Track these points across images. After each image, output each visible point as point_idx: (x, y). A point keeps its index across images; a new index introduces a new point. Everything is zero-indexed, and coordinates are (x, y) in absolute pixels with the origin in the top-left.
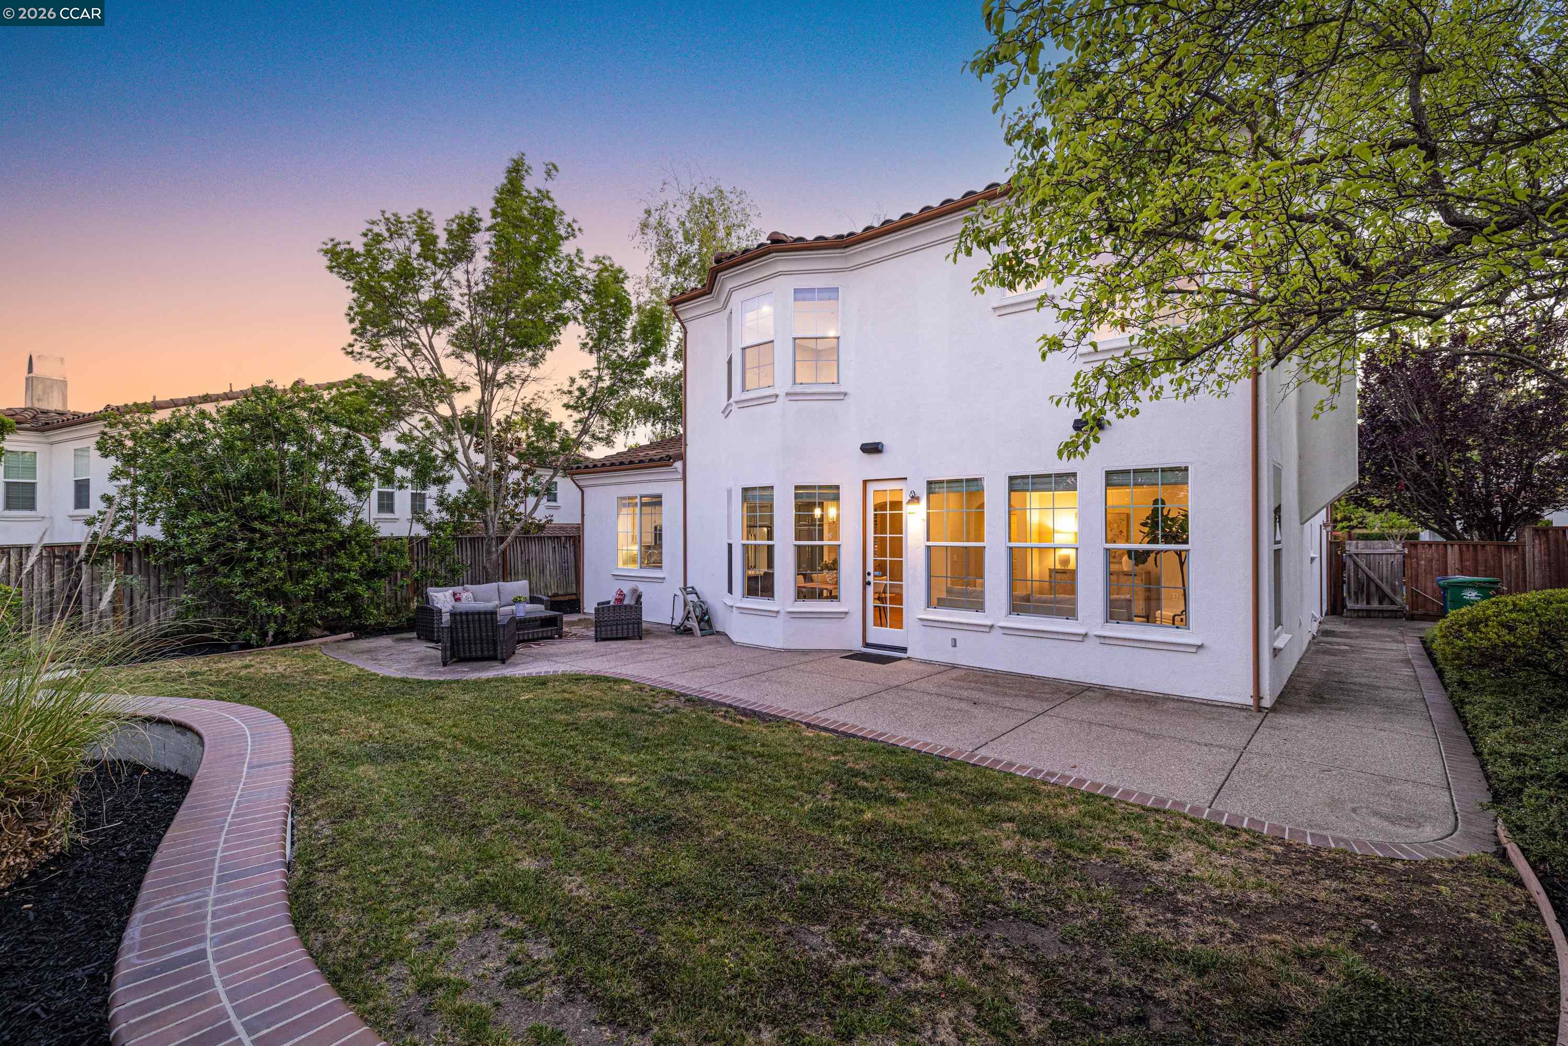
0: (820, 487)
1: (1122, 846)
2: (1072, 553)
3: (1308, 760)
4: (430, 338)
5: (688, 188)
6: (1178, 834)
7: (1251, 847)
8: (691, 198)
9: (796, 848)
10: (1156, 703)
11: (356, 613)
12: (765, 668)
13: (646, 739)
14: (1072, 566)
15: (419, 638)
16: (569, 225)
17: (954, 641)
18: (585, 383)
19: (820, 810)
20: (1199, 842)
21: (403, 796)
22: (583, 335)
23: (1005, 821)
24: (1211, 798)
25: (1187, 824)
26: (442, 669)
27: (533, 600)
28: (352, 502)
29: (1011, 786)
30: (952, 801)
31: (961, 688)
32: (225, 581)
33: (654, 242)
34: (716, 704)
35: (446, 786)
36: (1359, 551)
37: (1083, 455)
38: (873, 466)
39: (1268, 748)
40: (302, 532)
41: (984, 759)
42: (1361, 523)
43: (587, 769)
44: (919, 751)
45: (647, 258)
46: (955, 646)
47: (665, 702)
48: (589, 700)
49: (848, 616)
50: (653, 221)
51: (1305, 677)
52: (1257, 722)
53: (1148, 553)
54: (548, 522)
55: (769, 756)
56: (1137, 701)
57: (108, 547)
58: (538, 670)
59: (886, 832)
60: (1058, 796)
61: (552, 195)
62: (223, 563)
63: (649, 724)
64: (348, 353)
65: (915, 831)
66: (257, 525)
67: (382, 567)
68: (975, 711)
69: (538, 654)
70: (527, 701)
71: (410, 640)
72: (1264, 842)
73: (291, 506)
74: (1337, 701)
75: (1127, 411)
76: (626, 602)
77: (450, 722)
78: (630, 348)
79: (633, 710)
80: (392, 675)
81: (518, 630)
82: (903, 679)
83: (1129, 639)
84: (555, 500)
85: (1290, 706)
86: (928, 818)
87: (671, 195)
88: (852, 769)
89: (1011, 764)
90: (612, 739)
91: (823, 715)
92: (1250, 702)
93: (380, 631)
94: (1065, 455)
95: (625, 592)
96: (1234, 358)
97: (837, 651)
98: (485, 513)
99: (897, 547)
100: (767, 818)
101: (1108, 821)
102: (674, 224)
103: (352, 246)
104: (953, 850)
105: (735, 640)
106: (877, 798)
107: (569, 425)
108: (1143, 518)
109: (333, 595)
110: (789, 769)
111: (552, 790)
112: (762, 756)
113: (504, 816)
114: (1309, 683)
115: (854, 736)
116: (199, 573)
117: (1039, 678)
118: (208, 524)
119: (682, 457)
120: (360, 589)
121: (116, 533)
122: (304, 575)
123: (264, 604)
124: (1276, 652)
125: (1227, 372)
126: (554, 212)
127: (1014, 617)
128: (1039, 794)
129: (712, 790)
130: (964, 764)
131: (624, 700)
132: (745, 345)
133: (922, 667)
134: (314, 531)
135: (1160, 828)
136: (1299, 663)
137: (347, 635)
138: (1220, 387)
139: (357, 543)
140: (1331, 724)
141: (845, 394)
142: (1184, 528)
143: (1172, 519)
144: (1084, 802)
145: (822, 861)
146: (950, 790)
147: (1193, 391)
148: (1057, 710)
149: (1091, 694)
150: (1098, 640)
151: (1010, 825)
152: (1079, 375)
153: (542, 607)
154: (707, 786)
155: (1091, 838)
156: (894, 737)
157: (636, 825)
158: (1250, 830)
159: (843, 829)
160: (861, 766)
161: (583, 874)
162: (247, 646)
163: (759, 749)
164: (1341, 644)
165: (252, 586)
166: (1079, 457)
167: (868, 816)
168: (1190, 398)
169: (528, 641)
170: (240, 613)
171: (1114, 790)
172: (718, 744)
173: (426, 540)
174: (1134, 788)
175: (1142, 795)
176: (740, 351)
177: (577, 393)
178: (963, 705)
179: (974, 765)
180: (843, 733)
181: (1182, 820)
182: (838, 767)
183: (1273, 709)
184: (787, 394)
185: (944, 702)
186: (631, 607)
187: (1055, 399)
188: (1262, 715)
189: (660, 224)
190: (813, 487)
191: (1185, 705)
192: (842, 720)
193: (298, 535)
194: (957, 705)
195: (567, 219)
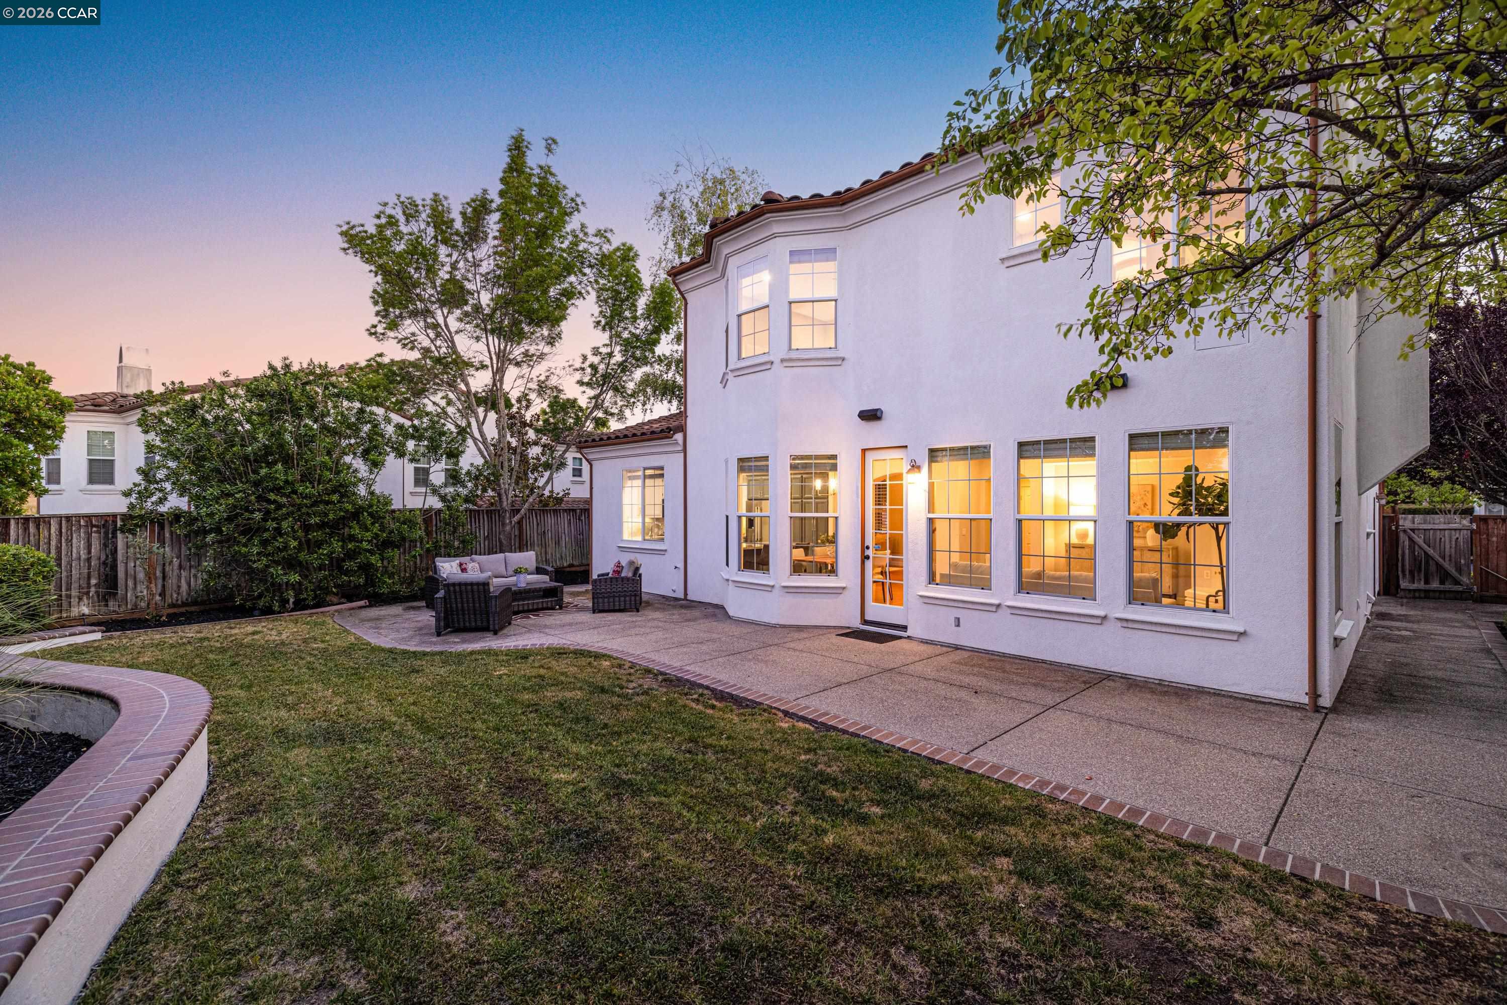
0: (817, 457)
1: (1151, 902)
2: (1090, 526)
3: (1389, 780)
4: (445, 318)
5: (701, 169)
6: (1227, 886)
7: (1332, 913)
8: (704, 180)
9: (733, 882)
10: (1189, 697)
11: (371, 581)
12: (755, 644)
13: (606, 726)
14: (1090, 540)
15: (427, 607)
16: (573, 200)
17: (958, 622)
18: (596, 360)
19: (774, 827)
20: (1258, 901)
21: (319, 788)
22: (597, 314)
23: (999, 855)
24: (1266, 830)
25: (1239, 871)
26: (434, 639)
27: (539, 571)
28: (365, 474)
29: (1009, 803)
30: (937, 823)
31: (961, 672)
32: (244, 550)
33: (667, 223)
34: (694, 685)
35: (369, 777)
36: (1416, 526)
37: (1098, 402)
38: (873, 434)
39: (1333, 761)
40: (315, 504)
41: (980, 764)
42: (1409, 497)
43: (530, 761)
44: (905, 751)
45: (661, 238)
46: (958, 625)
47: (641, 681)
48: (563, 678)
49: (846, 593)
50: (667, 203)
51: (1366, 668)
52: (1315, 725)
53: (1178, 525)
54: (564, 495)
55: (733, 752)
56: (1165, 693)
57: (141, 517)
58: (525, 643)
59: (848, 864)
60: (1068, 820)
61: (553, 170)
62: (243, 533)
63: (616, 707)
64: (371, 334)
65: (884, 864)
66: (272, 496)
67: (395, 538)
68: (975, 701)
69: (533, 625)
70: (500, 677)
71: (419, 608)
72: (1348, 905)
73: (304, 478)
74: (1411, 699)
75: (1156, 350)
76: (623, 575)
77: (411, 700)
78: (642, 325)
79: (603, 690)
80: (383, 645)
81: (514, 600)
82: (900, 660)
83: (1156, 624)
84: (580, 476)
85: (1354, 705)
86: (902, 846)
87: (685, 176)
88: (821, 773)
89: (1012, 773)
90: (568, 725)
91: (803, 702)
92: (1306, 700)
93: (392, 599)
94: (1076, 404)
95: (624, 564)
96: (1297, 282)
97: (834, 627)
98: (499, 485)
99: (898, 519)
100: (709, 836)
101: (1132, 861)
102: (687, 205)
103: (365, 228)
104: (928, 896)
105: (731, 613)
106: (845, 814)
107: (583, 402)
108: (1173, 487)
109: (347, 565)
110: (750, 769)
111: (481, 787)
112: (724, 751)
113: (413, 820)
114: (1373, 676)
115: (835, 728)
116: (220, 542)
117: (1051, 663)
118: (229, 495)
119: (682, 429)
120: (373, 559)
121: (149, 504)
122: (319, 544)
123: (280, 572)
124: (1337, 642)
125: (1286, 301)
126: (558, 189)
128: (1044, 817)
129: (657, 794)
130: (955, 770)
131: (599, 679)
132: (740, 312)
133: (923, 647)
134: (328, 503)
135: (1202, 875)
136: (1356, 651)
137: (362, 603)
138: (1276, 321)
139: (371, 514)
140: (1411, 732)
141: (843, 359)
142: (1222, 496)
143: (1208, 489)
144: (1102, 831)
145: (761, 904)
146: (934, 806)
147: (1241, 326)
148: (1071, 702)
149: (1111, 684)
150: (1119, 624)
151: (1005, 860)
152: (1095, 292)
153: (546, 578)
154: (653, 789)
155: (1111, 888)
156: (879, 731)
157: (555, 837)
158: (1327, 884)
159: (797, 857)
160: (833, 769)
161: (469, 908)
162: (268, 611)
163: (723, 743)
164: (1403, 630)
165: (269, 555)
166: (1093, 404)
167: (829, 839)
168: (1237, 335)
169: (529, 611)
170: (261, 580)
171: (1139, 813)
172: (680, 734)
173: (439, 511)
174: (1166, 812)
175: (1176, 821)
176: (736, 318)
177: (589, 370)
178: (964, 694)
179: (968, 772)
180: (822, 724)
181: (1231, 864)
182: (807, 770)
183: (1333, 709)
184: (782, 361)
185: (942, 690)
186: (628, 579)
187: (1064, 329)
188: (1320, 717)
189: (673, 206)
190: (809, 457)
191: (1225, 701)
192: (823, 708)
193: (312, 505)
194: (956, 693)
195: (571, 193)
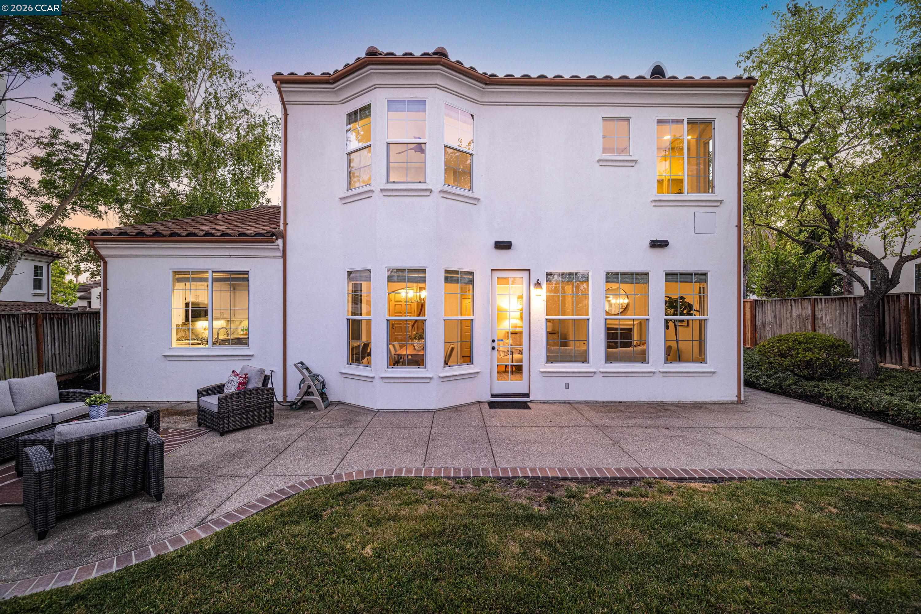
17: (567, 386)
38: (503, 259)
46: (568, 388)
49: (479, 376)
76: (250, 386)
83: (678, 372)
92: (736, 399)
105: (376, 407)
119: (283, 235)
127: (608, 365)
141: (479, 200)
150: (662, 374)
186: (257, 389)
190: (457, 272)
